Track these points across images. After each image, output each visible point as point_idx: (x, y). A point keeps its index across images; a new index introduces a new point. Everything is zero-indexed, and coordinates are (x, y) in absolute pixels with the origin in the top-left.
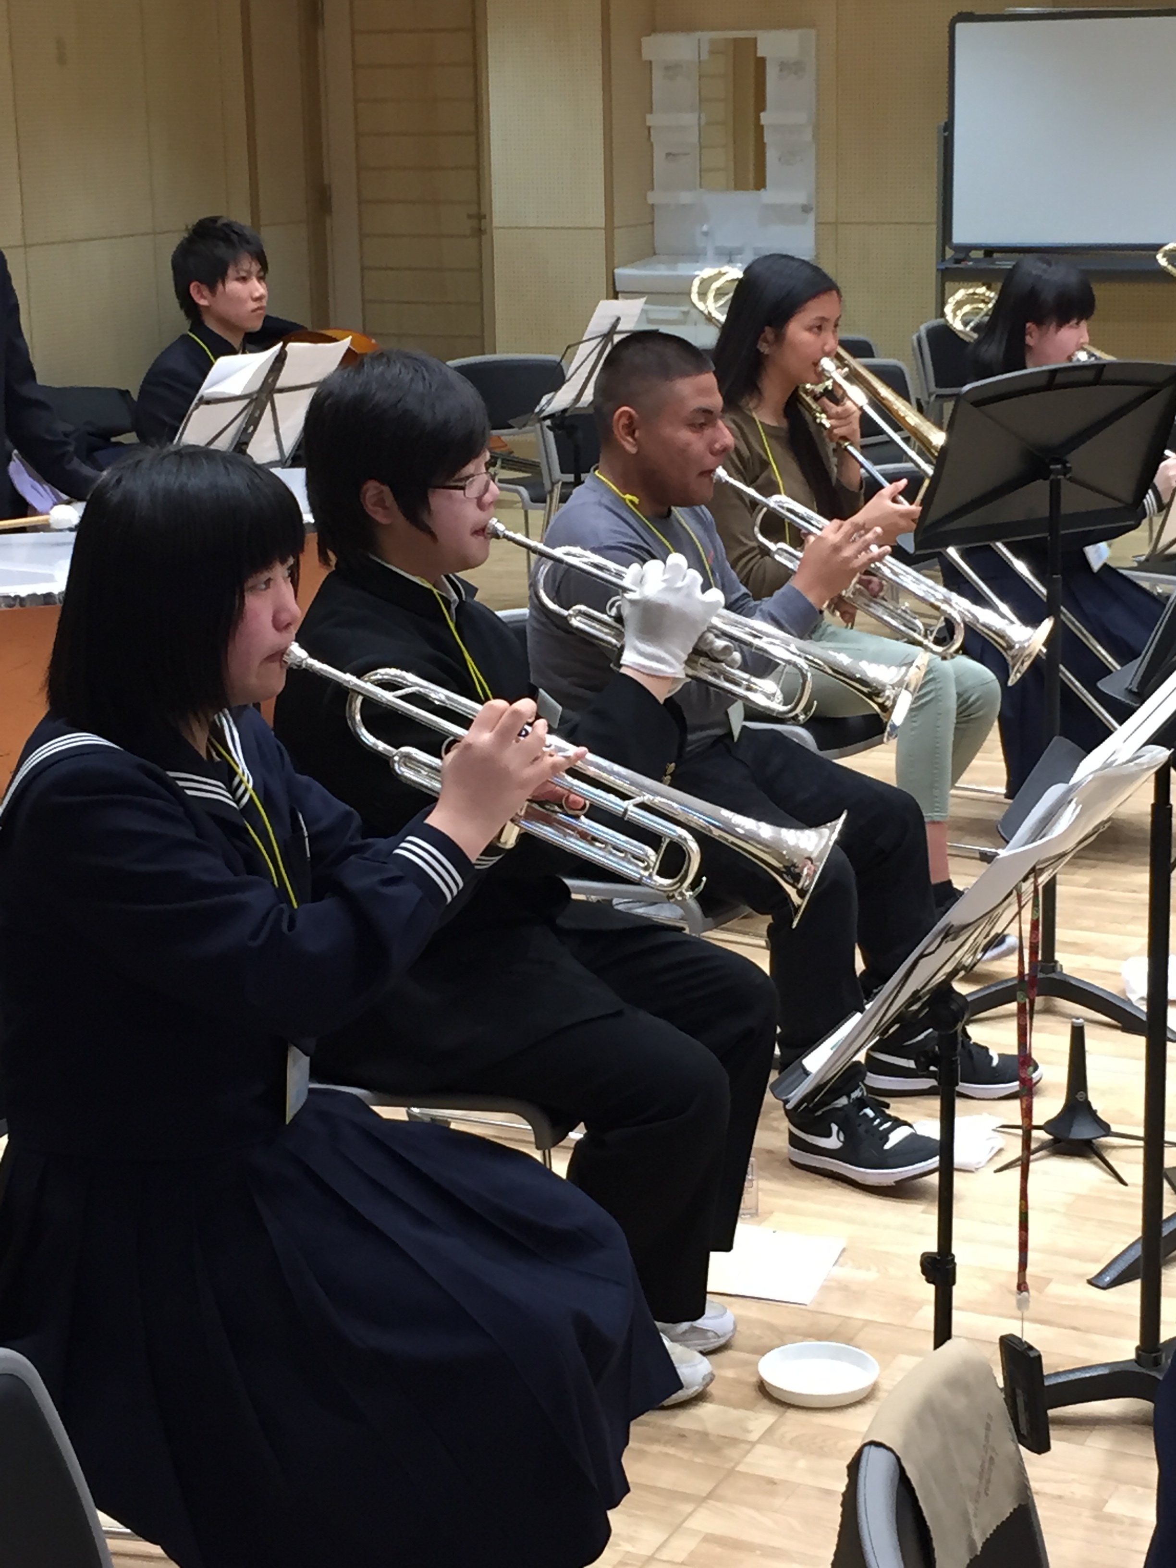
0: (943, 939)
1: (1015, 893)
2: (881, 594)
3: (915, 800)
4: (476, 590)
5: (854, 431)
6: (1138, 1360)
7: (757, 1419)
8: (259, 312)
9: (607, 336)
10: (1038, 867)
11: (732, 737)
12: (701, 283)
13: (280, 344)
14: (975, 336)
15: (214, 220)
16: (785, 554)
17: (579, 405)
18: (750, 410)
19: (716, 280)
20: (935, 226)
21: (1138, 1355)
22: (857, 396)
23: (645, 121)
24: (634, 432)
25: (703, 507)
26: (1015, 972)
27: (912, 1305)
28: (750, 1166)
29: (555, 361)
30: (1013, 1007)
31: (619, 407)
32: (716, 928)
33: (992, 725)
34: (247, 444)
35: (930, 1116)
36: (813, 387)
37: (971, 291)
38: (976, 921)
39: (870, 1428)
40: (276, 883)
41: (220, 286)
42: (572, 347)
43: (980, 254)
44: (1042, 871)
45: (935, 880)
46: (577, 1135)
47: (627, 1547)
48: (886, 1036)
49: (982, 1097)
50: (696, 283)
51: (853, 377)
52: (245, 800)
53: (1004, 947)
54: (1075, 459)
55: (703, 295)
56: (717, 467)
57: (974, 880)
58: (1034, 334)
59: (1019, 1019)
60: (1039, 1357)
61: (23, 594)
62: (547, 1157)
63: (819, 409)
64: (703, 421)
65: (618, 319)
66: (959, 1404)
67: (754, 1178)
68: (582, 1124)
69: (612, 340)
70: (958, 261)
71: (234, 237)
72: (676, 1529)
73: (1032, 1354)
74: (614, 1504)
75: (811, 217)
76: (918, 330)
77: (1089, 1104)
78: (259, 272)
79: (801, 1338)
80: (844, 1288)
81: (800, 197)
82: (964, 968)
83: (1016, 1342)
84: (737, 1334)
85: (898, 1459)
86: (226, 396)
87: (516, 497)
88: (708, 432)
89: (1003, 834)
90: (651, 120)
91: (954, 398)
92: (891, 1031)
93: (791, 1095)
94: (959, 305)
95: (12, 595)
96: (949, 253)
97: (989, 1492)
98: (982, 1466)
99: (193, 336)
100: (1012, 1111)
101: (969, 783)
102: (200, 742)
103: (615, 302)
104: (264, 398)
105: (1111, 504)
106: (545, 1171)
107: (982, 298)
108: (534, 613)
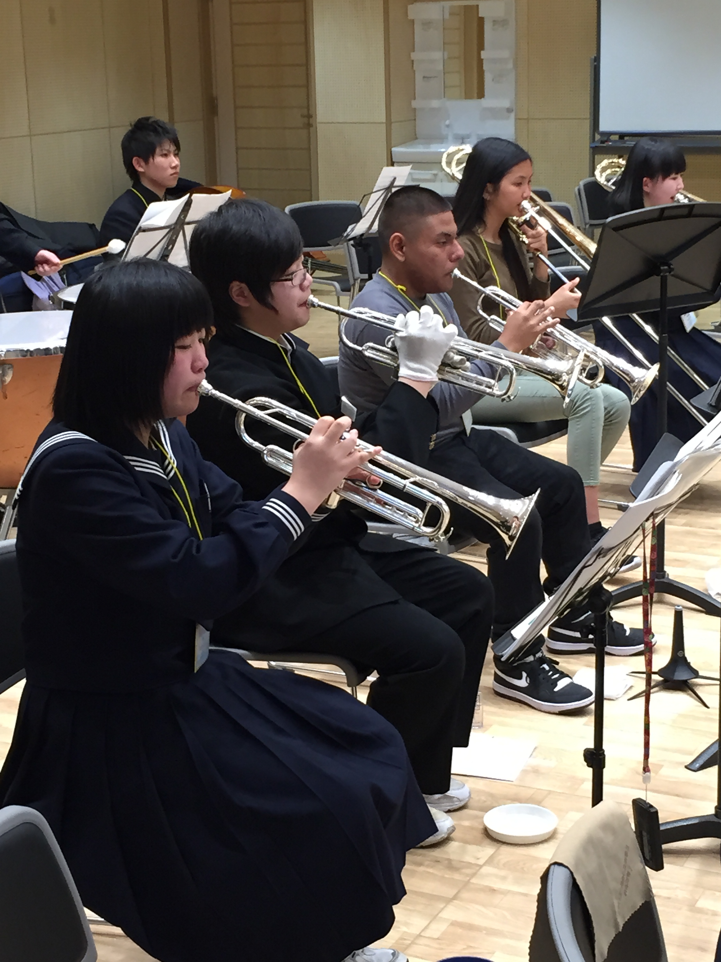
0: (598, 556)
1: (641, 528)
2: (554, 347)
3: (578, 473)
4: (308, 345)
5: (544, 245)
6: (716, 815)
7: (483, 851)
8: (175, 175)
9: (388, 189)
10: (655, 512)
11: (466, 433)
12: (448, 156)
13: (188, 195)
14: (614, 188)
15: (147, 119)
16: (496, 323)
17: (371, 231)
18: (478, 234)
19: (458, 153)
20: (588, 121)
21: (716, 811)
22: (545, 224)
23: (410, 57)
24: (402, 248)
25: (446, 293)
26: (641, 578)
27: (580, 781)
28: (478, 697)
29: (355, 205)
30: (640, 599)
31: (394, 233)
32: (456, 551)
33: (625, 428)
34: (168, 256)
35: (589, 666)
36: (518, 218)
37: (611, 161)
38: (616, 546)
39: (554, 855)
40: (190, 525)
41: (151, 160)
42: (366, 196)
43: (616, 137)
44: (656, 515)
45: (590, 521)
46: (372, 678)
47: (404, 929)
48: (562, 617)
49: (619, 654)
50: (445, 156)
51: (542, 212)
52: (172, 474)
53: (633, 564)
54: (677, 263)
55: (449, 163)
56: (454, 269)
57: (615, 522)
58: (649, 185)
59: (643, 606)
60: (656, 812)
61: (32, 349)
62: (354, 691)
63: (521, 232)
64: (445, 240)
65: (395, 179)
66: (609, 839)
67: (481, 704)
68: (375, 671)
69: (391, 190)
70: (603, 142)
71: (160, 129)
72: (434, 918)
73: (652, 810)
74: (397, 902)
75: (513, 115)
76: (579, 185)
77: (685, 659)
78: (175, 150)
79: (509, 801)
80: (536, 771)
81: (506, 103)
82: (610, 574)
83: (643, 803)
84: (471, 800)
85: (572, 873)
86: (155, 227)
87: (332, 288)
88: (448, 247)
89: (633, 492)
90: (414, 56)
91: (602, 226)
92: (565, 613)
93: (503, 653)
94: (604, 170)
95: (26, 349)
96: (598, 137)
97: (627, 893)
98: (623, 877)
99: (135, 191)
100: (640, 663)
101: (612, 462)
102: (145, 438)
103: (392, 168)
104: (178, 227)
105: (699, 291)
106: (353, 699)
107: (617, 164)
108: (342, 358)
